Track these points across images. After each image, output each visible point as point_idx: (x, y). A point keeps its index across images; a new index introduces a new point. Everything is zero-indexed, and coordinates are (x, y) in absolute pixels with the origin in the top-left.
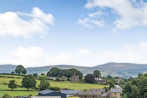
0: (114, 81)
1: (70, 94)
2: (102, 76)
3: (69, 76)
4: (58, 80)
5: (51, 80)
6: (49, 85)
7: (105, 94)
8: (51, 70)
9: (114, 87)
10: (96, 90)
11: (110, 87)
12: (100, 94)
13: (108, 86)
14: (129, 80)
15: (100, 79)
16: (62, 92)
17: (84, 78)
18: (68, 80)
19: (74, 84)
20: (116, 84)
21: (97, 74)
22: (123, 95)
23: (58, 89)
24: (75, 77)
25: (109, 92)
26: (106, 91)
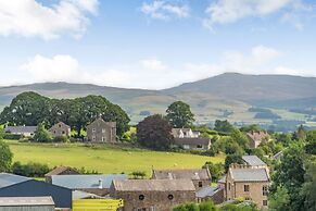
0: (242, 143)
1: (86, 191)
2: (198, 121)
3: (78, 125)
4: (40, 139)
5: (17, 137)
6: (9, 156)
7: (210, 189)
8: (14, 102)
9: (240, 162)
10: (178, 175)
11: (229, 162)
12: (192, 188)
13: (220, 159)
14: (295, 137)
15: (191, 134)
16: (57, 180)
17: (133, 130)
18: (78, 138)
19: (98, 153)
20: (249, 152)
21: (180, 114)
22: (273, 190)
23: (42, 171)
24: (102, 126)
25: (223, 180)
26: (214, 179)
